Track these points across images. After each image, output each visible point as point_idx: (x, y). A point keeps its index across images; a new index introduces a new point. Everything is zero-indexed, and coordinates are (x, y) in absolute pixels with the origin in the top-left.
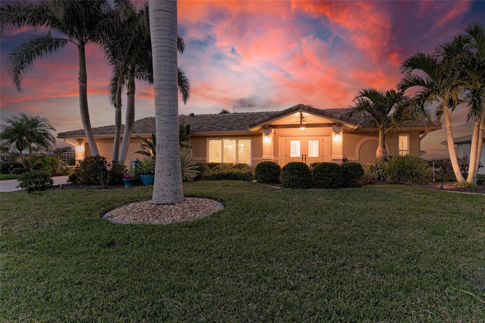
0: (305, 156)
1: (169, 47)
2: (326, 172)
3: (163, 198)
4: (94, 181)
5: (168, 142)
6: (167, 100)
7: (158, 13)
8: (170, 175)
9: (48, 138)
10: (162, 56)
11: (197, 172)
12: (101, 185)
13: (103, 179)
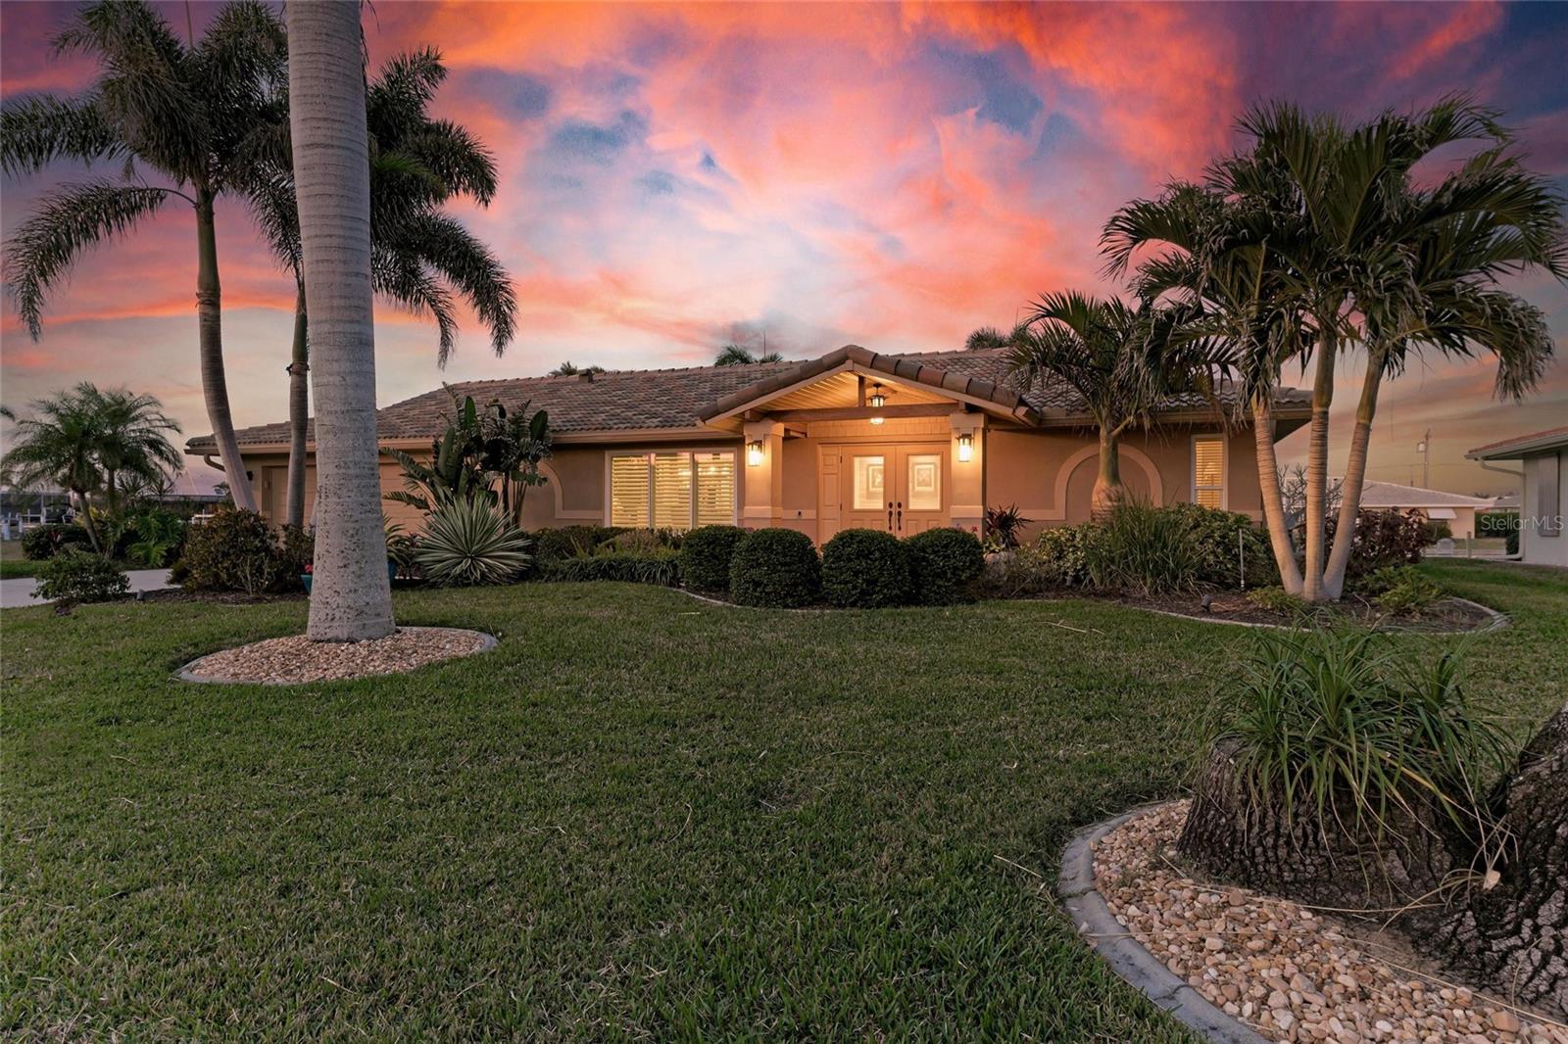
0: (900, 505)
1: (340, 236)
2: (850, 560)
3: (326, 625)
4: (229, 580)
5: (342, 481)
6: (339, 374)
7: (308, 152)
8: (345, 566)
9: (161, 453)
10: (322, 261)
11: (522, 555)
12: (248, 593)
13: (252, 575)
